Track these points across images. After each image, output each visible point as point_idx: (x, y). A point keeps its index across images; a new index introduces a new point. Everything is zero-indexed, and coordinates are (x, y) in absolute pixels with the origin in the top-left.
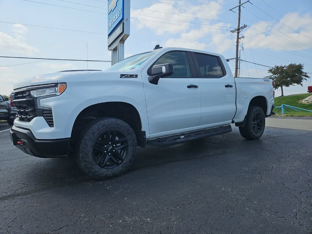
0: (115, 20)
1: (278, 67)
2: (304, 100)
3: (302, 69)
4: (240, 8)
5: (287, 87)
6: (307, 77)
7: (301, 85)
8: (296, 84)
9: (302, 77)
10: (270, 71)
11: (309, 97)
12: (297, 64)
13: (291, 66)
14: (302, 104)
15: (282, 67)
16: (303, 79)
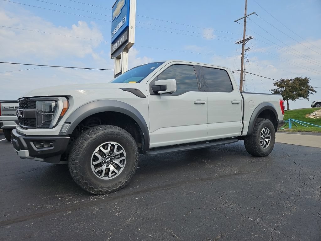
0: (120, 28)
1: (283, 80)
2: (312, 114)
3: (308, 83)
4: (245, 20)
5: (293, 101)
6: (313, 91)
7: (307, 99)
8: (302, 98)
9: (309, 91)
10: (276, 84)
11: (316, 112)
12: (304, 78)
13: (297, 80)
14: (308, 118)
15: (288, 81)
16: (310, 93)
